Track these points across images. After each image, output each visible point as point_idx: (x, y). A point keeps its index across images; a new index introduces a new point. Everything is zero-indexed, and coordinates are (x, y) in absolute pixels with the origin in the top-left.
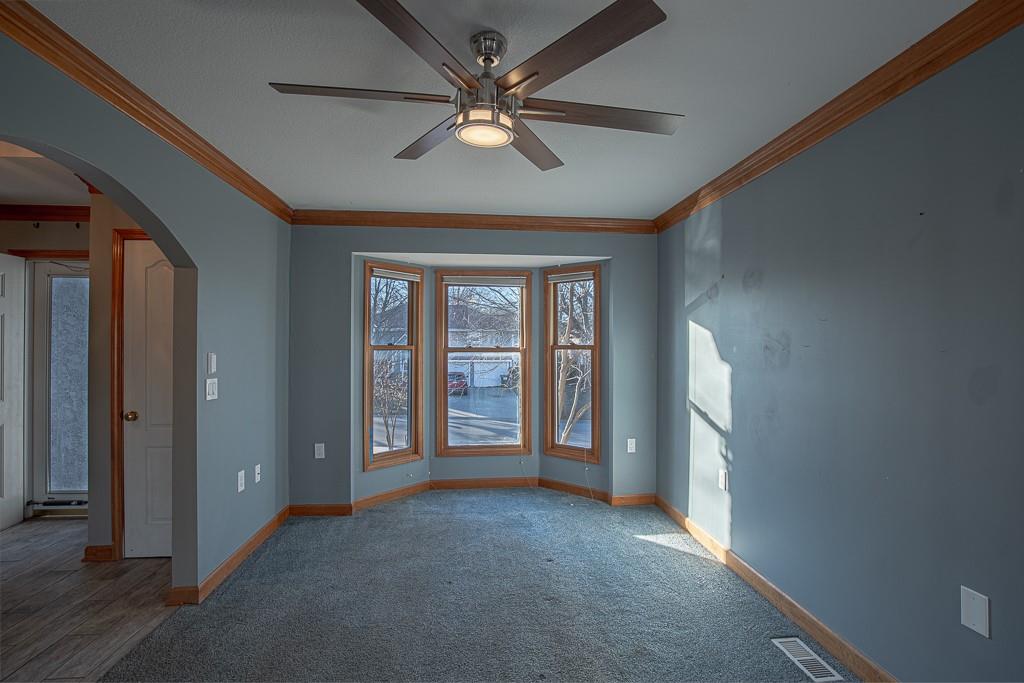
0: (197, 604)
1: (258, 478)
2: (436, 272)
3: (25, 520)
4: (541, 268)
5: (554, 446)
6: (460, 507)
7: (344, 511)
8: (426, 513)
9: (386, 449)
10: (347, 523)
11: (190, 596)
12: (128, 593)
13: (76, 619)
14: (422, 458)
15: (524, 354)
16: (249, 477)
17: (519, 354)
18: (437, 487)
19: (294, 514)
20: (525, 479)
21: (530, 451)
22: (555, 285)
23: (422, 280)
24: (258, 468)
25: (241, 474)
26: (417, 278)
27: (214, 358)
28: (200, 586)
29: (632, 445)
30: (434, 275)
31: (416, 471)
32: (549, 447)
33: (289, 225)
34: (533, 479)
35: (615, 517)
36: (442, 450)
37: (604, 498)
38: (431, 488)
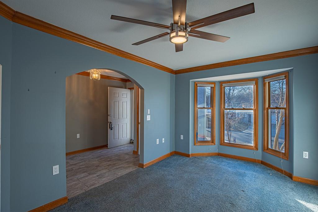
0: (143, 168)
1: (163, 142)
2: (220, 83)
3: (130, 143)
4: (262, 77)
5: (268, 148)
6: (223, 163)
7: (188, 156)
8: (211, 162)
9: (228, 142)
10: (187, 159)
11: (142, 166)
12: (135, 162)
13: (125, 164)
14: (215, 144)
15: (255, 110)
16: (161, 141)
17: (252, 111)
18: (220, 155)
19: (175, 153)
20: (255, 160)
21: (257, 149)
22: (269, 83)
23: (215, 86)
24: (163, 139)
25: (158, 140)
26: (213, 86)
27: (149, 110)
28: (144, 164)
29: (306, 155)
30: (219, 84)
31: (213, 149)
32: (265, 149)
33: (175, 75)
34: (258, 160)
35: (292, 185)
36: (222, 143)
37: (290, 176)
38: (218, 155)
